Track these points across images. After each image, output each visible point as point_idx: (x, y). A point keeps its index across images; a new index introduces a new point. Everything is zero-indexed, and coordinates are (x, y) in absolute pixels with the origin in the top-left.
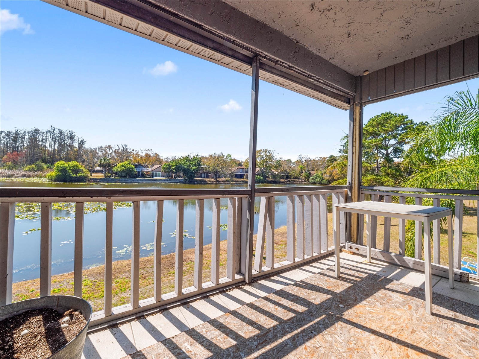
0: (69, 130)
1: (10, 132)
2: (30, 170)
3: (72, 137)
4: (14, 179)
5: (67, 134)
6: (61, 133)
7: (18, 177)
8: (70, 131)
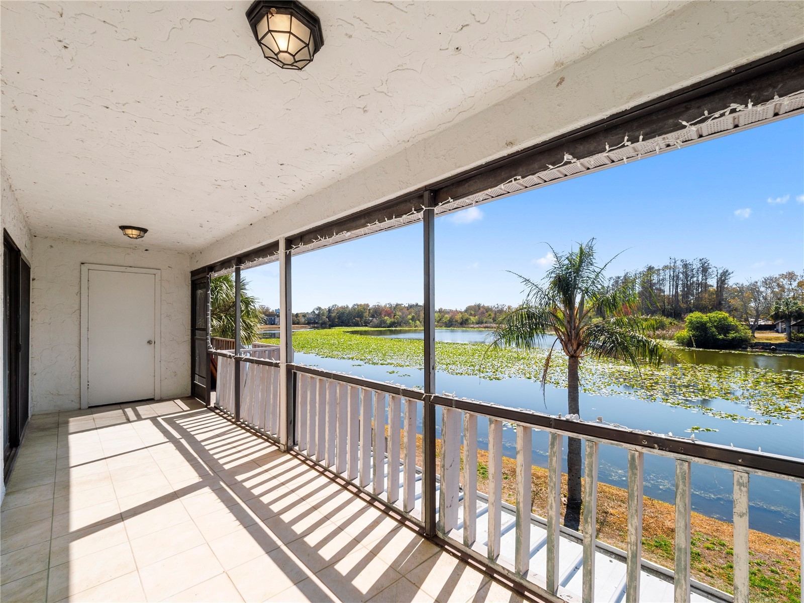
0: (698, 259)
1: (619, 278)
3: (705, 270)
5: (696, 265)
6: (685, 266)
8: (701, 260)
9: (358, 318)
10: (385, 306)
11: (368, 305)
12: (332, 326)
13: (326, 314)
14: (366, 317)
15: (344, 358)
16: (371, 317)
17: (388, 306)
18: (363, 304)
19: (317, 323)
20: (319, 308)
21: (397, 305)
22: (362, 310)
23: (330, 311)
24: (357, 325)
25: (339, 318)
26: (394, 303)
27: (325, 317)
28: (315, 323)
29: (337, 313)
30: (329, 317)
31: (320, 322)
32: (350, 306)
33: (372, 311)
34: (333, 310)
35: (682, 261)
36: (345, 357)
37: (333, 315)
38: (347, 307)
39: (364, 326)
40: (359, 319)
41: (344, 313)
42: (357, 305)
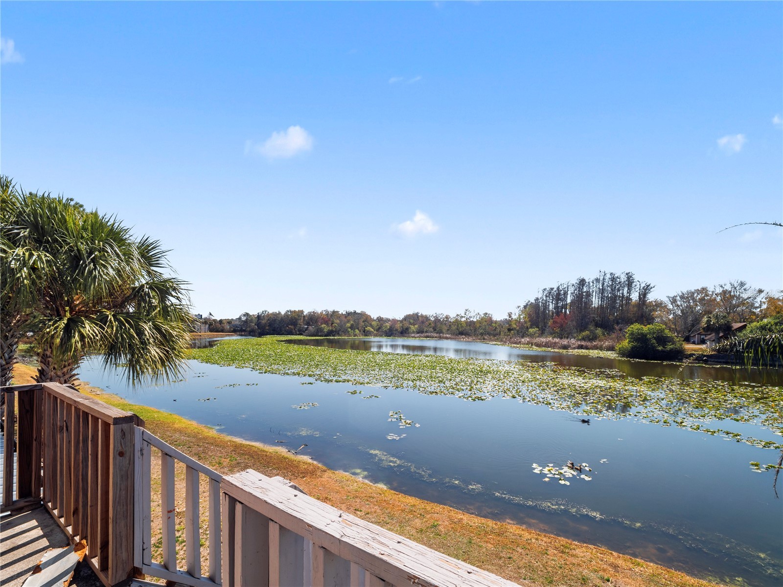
0: (625, 272)
1: (552, 289)
2: (583, 339)
3: (630, 282)
4: (571, 352)
5: (623, 278)
6: (613, 279)
7: (574, 348)
8: (627, 274)
9: (291, 325)
10: (322, 313)
11: (302, 312)
12: (261, 335)
13: (255, 320)
14: (300, 325)
16: (306, 325)
17: (324, 313)
18: (297, 310)
19: (244, 331)
20: (247, 314)
21: (334, 312)
22: (296, 316)
23: (259, 317)
24: (291, 333)
25: (270, 325)
26: (330, 309)
27: (254, 324)
28: (242, 330)
29: (268, 320)
30: (258, 324)
31: (248, 329)
32: (283, 313)
33: (307, 318)
34: (263, 316)
35: (611, 274)
37: (263, 322)
38: (280, 313)
39: (299, 334)
40: (292, 327)
41: (275, 320)
42: (291, 311)
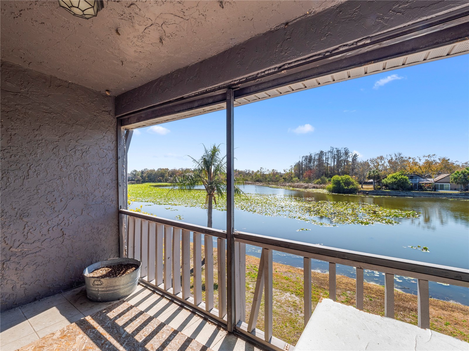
0: (344, 148)
1: (307, 156)
2: (317, 183)
3: (346, 153)
4: (308, 190)
5: (343, 151)
6: (338, 151)
7: (311, 188)
9: (161, 177)
10: (179, 170)
11: (167, 169)
12: (144, 181)
13: (140, 174)
14: (166, 177)
15: (142, 201)
16: (170, 177)
17: (180, 170)
18: (164, 168)
19: (134, 180)
20: (135, 171)
21: (186, 169)
22: (164, 172)
23: (142, 172)
24: (160, 181)
25: (148, 177)
26: (184, 168)
27: (139, 177)
28: (132, 180)
29: (147, 174)
30: (142, 176)
31: (136, 179)
32: (156, 170)
33: (170, 173)
34: (145, 172)
35: (336, 148)
36: (144, 200)
37: (144, 175)
38: (154, 170)
39: (165, 182)
40: (161, 178)
41: (152, 174)
42: (161, 169)
